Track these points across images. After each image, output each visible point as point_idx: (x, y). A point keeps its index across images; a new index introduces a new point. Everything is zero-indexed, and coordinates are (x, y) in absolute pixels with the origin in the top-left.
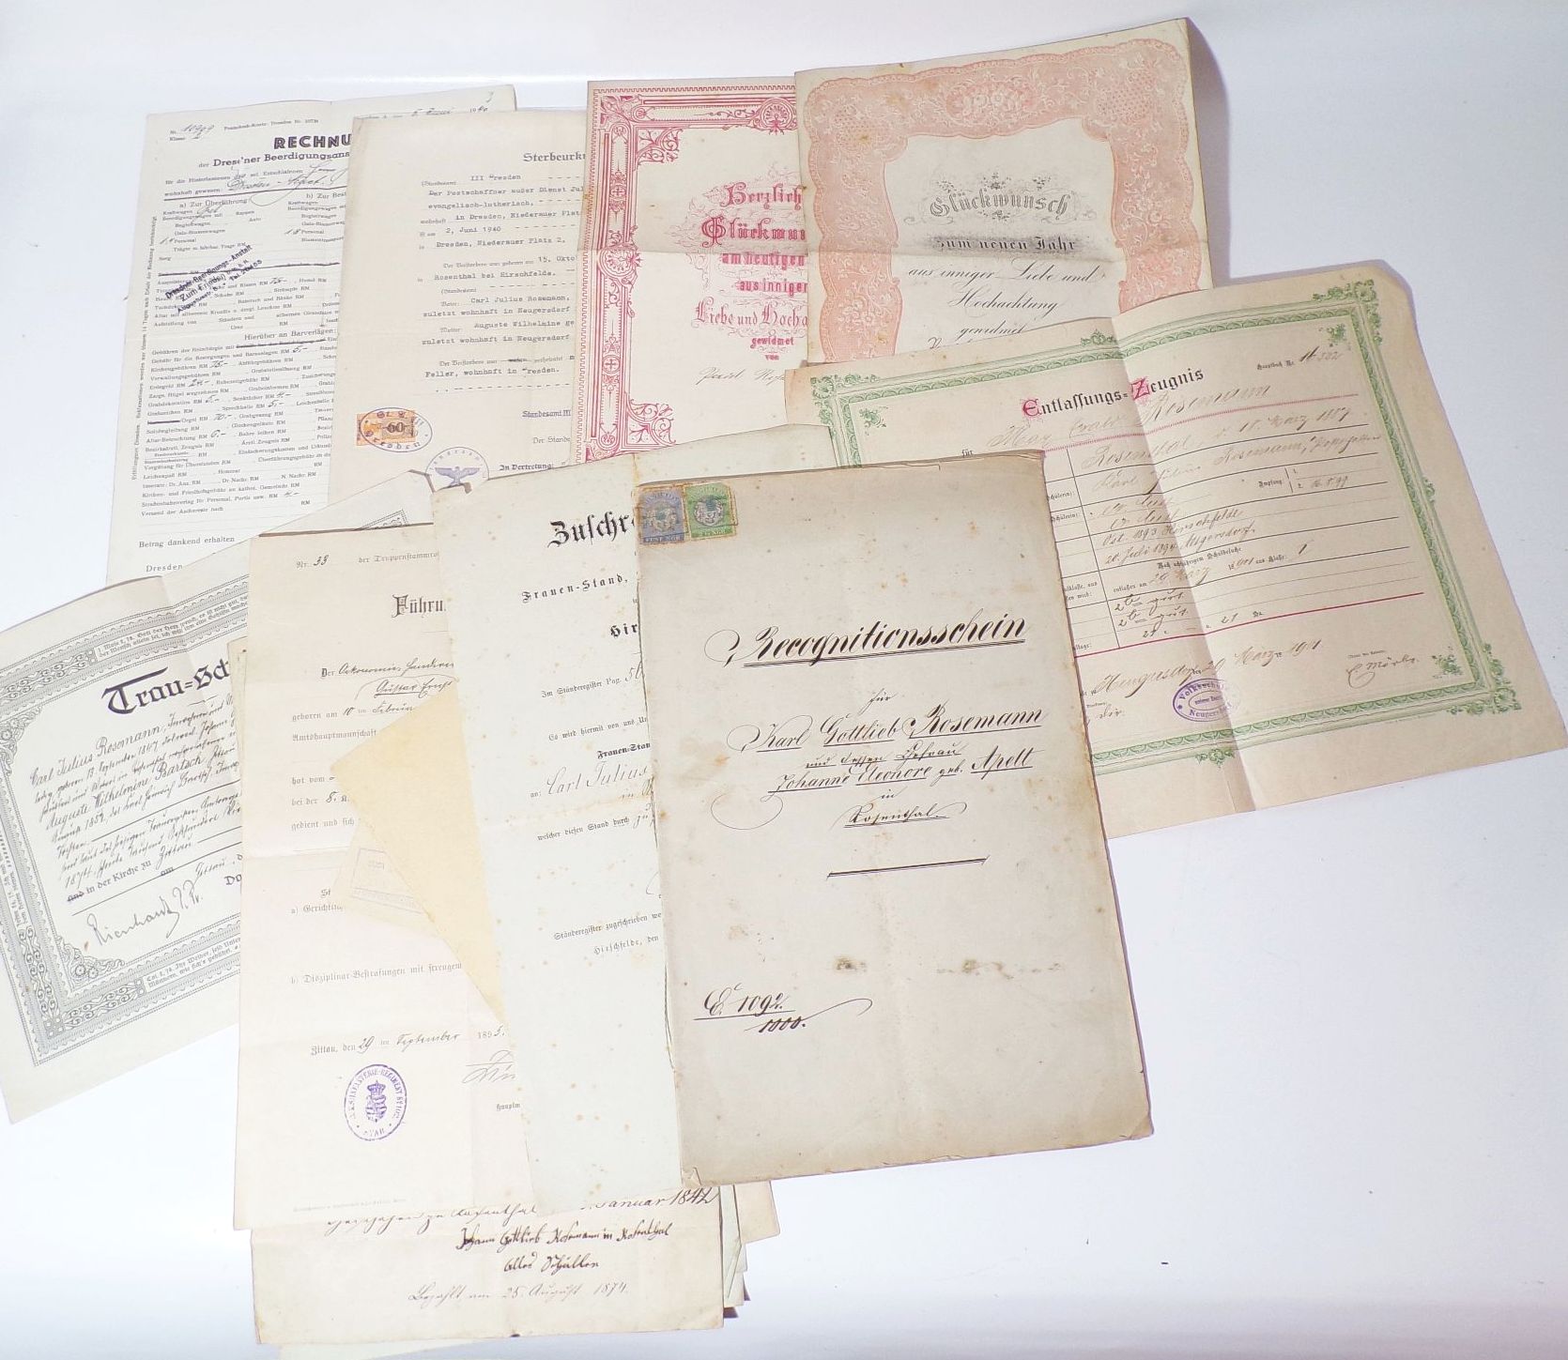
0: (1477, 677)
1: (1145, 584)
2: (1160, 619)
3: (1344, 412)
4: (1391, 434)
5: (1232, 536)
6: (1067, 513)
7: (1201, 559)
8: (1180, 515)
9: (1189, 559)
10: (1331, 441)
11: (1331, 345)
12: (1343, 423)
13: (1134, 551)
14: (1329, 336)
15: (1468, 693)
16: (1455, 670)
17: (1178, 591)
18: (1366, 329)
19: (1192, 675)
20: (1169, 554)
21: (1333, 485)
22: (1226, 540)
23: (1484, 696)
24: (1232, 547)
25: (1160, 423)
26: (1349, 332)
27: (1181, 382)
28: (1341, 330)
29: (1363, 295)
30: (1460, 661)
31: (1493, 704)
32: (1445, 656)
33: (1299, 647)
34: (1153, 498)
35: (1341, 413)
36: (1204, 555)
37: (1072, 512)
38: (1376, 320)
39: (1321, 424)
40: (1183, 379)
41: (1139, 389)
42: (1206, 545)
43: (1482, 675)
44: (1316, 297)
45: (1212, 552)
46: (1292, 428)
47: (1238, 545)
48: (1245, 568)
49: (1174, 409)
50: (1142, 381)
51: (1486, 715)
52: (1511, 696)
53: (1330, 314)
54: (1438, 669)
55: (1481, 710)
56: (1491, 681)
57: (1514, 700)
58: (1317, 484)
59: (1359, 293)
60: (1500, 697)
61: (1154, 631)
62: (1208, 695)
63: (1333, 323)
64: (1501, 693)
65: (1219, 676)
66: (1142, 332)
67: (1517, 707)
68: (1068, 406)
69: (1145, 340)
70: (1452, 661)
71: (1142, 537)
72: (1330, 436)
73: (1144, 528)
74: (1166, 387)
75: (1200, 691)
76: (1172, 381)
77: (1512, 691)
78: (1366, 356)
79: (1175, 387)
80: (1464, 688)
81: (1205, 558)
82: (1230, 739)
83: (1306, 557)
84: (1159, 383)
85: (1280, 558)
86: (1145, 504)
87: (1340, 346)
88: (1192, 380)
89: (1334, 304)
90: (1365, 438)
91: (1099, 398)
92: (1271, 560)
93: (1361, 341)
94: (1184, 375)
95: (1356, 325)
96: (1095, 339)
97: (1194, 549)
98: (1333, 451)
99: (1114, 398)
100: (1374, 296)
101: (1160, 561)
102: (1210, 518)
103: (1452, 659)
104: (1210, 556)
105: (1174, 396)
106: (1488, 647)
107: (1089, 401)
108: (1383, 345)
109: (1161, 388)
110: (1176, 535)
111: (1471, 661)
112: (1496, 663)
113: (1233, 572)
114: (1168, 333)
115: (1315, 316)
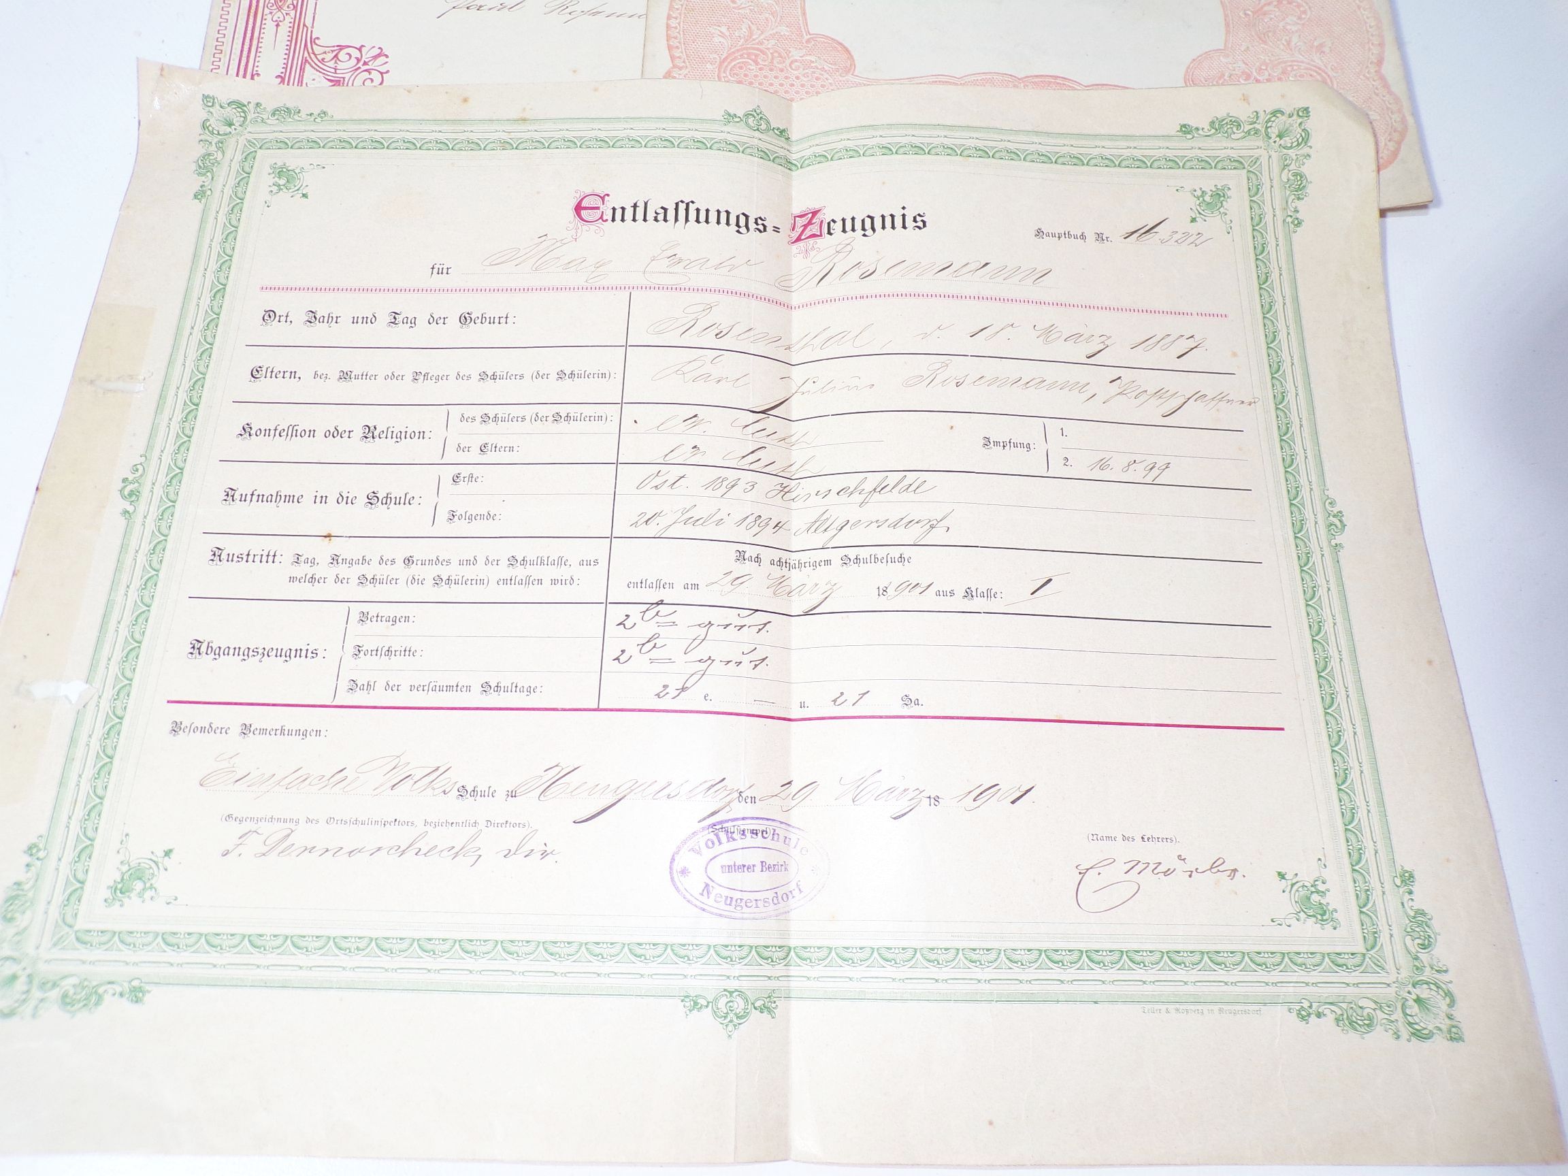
0: (1372, 941)
1: (696, 586)
2: (703, 666)
3: (1191, 343)
4: (1280, 400)
5: (900, 529)
6: (588, 410)
7: (828, 562)
8: (812, 469)
9: (804, 557)
10: (1152, 391)
11: (1193, 220)
12: (1185, 363)
13: (696, 514)
14: (1193, 202)
15: (1343, 976)
16: (1323, 914)
17: (761, 618)
18: (1274, 198)
19: (735, 804)
20: (767, 537)
21: (1137, 474)
22: (886, 536)
23: (1381, 991)
24: (894, 553)
25: (824, 291)
26: (1237, 204)
27: (884, 227)
28: (1220, 195)
29: (1280, 136)
30: (1340, 897)
31: (1398, 1015)
32: (1307, 878)
33: (985, 792)
34: (770, 423)
35: (1185, 345)
36: (835, 556)
37: (600, 410)
38: (1299, 185)
39: (1142, 358)
40: (890, 222)
41: (805, 226)
42: (845, 538)
43: (1384, 938)
44: (1185, 129)
45: (852, 553)
46: (1079, 352)
47: (907, 552)
48: (911, 600)
49: (857, 273)
50: (815, 213)
51: (1379, 1037)
52: (1443, 1004)
53: (1204, 164)
54: (1285, 906)
55: (1370, 1024)
56: (1403, 959)
57: (1450, 1017)
58: (1103, 465)
59: (1274, 132)
60: (1418, 1000)
61: (683, 689)
62: (754, 857)
63: (1208, 181)
64: (1424, 992)
65: (795, 818)
66: (838, 131)
67: (1455, 1036)
68: (661, 217)
69: (840, 145)
70: (1322, 894)
71: (723, 489)
72: (1151, 381)
73: (732, 475)
74: (853, 230)
75: (740, 843)
76: (868, 222)
77: (1449, 994)
78: (1260, 251)
79: (869, 232)
80: (1337, 961)
81: (837, 562)
82: (779, 970)
83: (1041, 604)
84: (844, 220)
85: (989, 594)
86: (750, 429)
87: (1212, 225)
88: (904, 227)
89: (1220, 147)
90: (1222, 397)
91: (722, 216)
92: (969, 594)
93: (1257, 222)
94: (892, 216)
95: (1254, 190)
96: (751, 120)
97: (818, 539)
98: (1152, 411)
99: (752, 225)
100: (1305, 139)
101: (741, 547)
102: (868, 486)
103: (1321, 887)
104: (846, 561)
105: (864, 248)
106: (1408, 878)
107: (702, 217)
108: (1300, 237)
109: (844, 231)
110: (794, 505)
111: (1364, 901)
112: (1420, 919)
113: (883, 603)
114: (884, 141)
115: (1173, 163)
